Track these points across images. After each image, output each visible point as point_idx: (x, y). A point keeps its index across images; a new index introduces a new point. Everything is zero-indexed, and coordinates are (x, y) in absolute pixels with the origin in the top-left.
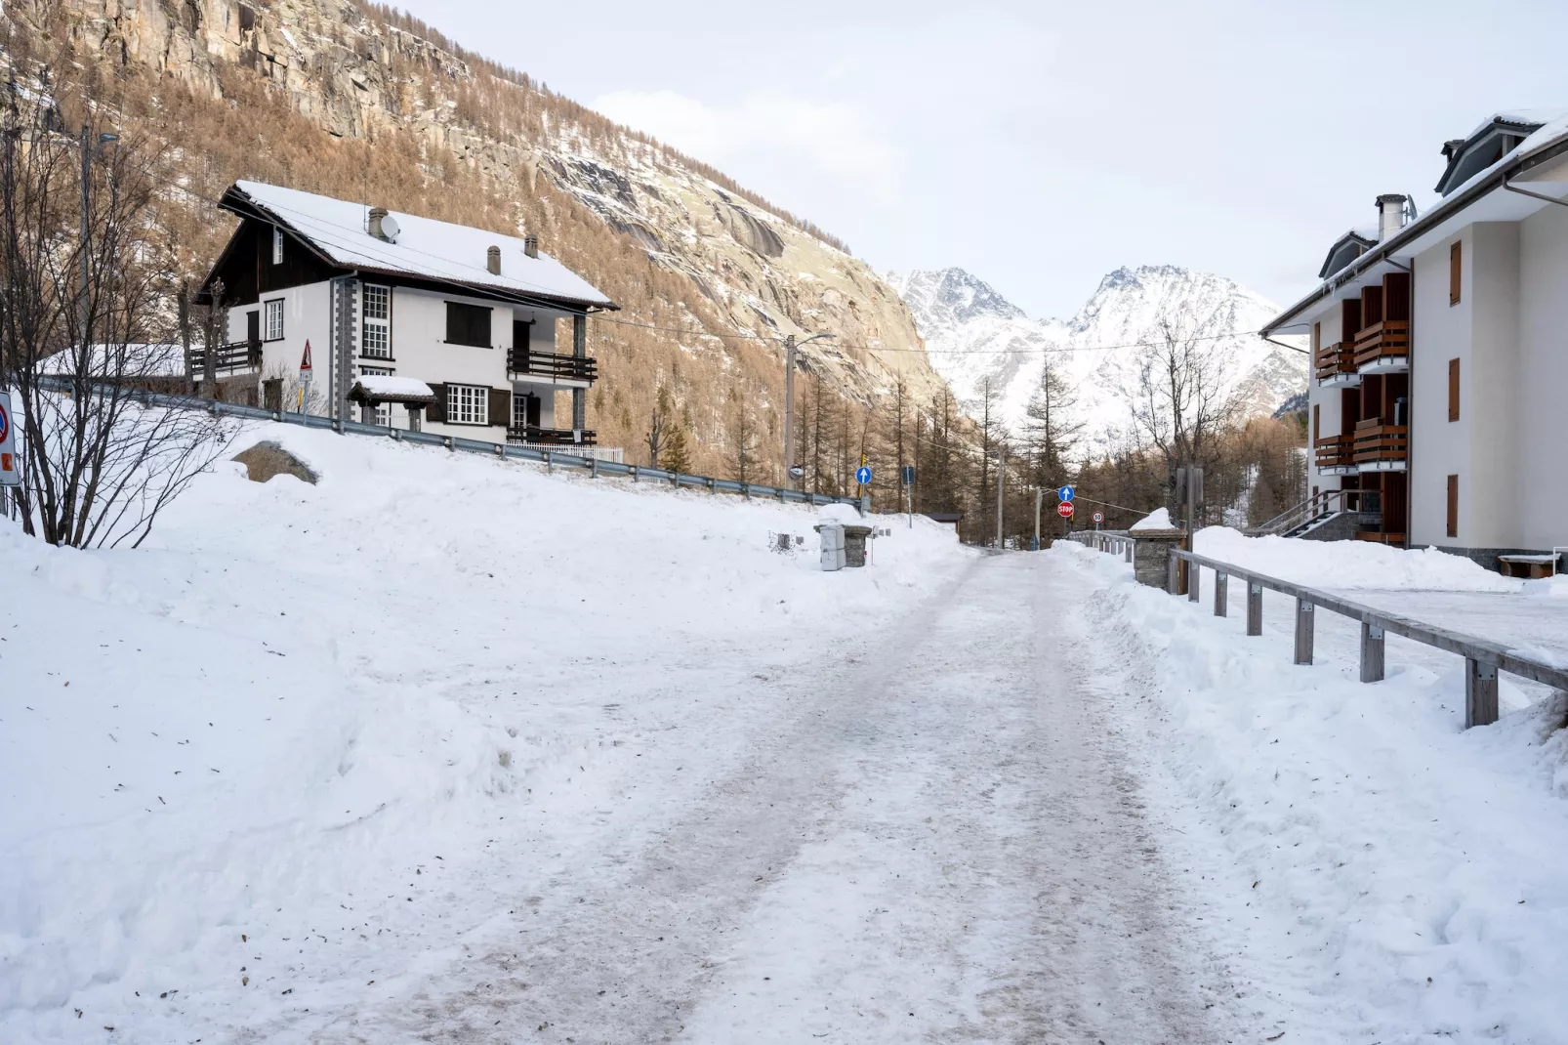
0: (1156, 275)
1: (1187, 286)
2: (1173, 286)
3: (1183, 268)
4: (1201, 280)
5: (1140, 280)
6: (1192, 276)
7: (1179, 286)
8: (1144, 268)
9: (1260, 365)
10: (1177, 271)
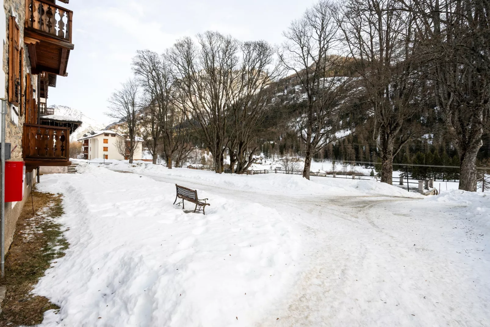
0: (63, 108)
1: (71, 111)
2: (67, 110)
3: (70, 107)
4: (74, 110)
5: (59, 108)
6: (72, 109)
7: (69, 111)
8: (60, 106)
9: (87, 128)
10: (68, 108)
